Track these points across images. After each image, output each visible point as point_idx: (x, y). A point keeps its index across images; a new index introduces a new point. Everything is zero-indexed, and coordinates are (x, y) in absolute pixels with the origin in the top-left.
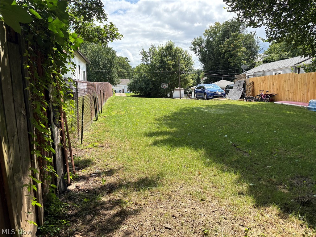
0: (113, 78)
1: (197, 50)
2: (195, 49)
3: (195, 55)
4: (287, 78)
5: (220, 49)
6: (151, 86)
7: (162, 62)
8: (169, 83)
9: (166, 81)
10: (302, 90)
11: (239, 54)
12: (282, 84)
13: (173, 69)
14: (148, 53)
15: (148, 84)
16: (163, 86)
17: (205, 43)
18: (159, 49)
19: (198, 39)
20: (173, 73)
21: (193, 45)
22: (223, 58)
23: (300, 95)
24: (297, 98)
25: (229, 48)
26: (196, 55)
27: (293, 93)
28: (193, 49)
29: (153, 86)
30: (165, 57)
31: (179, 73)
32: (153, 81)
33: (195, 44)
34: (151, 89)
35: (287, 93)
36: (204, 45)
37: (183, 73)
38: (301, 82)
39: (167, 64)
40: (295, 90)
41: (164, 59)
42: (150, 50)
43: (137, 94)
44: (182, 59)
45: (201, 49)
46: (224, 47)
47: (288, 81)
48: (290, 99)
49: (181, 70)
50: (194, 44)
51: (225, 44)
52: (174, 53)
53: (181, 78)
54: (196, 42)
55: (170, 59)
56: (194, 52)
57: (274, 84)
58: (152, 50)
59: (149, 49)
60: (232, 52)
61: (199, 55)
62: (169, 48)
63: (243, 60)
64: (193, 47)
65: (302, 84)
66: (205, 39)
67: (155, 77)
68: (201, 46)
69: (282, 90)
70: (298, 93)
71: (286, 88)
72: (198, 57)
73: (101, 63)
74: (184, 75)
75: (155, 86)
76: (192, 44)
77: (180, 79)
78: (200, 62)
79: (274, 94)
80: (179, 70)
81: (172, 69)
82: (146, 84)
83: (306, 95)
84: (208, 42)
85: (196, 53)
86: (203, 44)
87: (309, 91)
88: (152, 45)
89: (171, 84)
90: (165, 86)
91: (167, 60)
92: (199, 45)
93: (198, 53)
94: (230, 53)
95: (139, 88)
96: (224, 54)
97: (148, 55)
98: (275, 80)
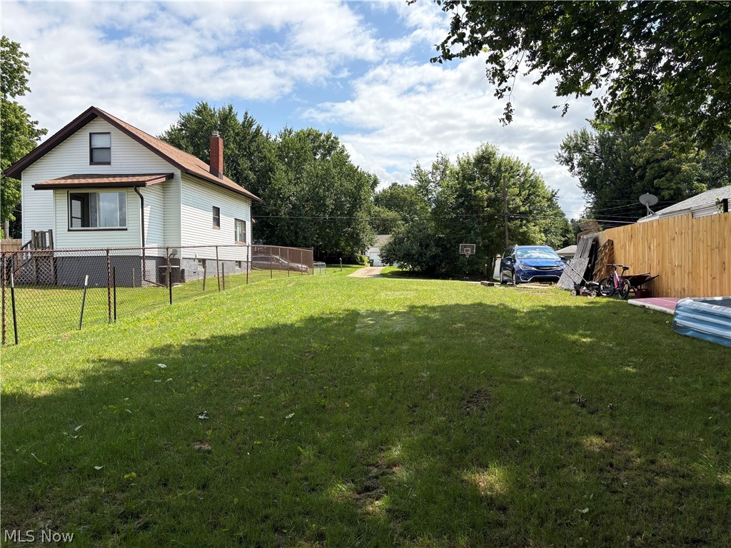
0: (357, 234)
1: (575, 162)
2: (568, 161)
3: (570, 174)
4: (677, 231)
5: (632, 157)
6: (434, 250)
7: (464, 194)
8: (479, 243)
9: (471, 239)
10: (709, 265)
11: (685, 167)
12: (667, 245)
13: (489, 209)
14: (430, 175)
15: (427, 246)
16: (462, 250)
17: (596, 143)
18: (460, 163)
19: (576, 136)
20: (490, 218)
21: (563, 151)
22: (642, 177)
23: (705, 279)
24: (699, 290)
25: (656, 152)
26: (574, 175)
27: (692, 273)
28: (563, 160)
29: (439, 250)
30: (471, 182)
31: (506, 219)
32: (440, 237)
33: (569, 148)
34: (434, 257)
35: (677, 272)
36: (592, 148)
37: (517, 219)
38: (705, 241)
39: (475, 197)
40: (695, 264)
41: (469, 187)
42: (436, 168)
43: (404, 269)
44: (514, 184)
45: (584, 159)
46: (644, 151)
47: (680, 237)
48: (684, 290)
49: (511, 212)
50: (566, 147)
51: (646, 144)
52: (494, 172)
53: (509, 230)
54: (572, 144)
55: (483, 187)
56: (568, 167)
57: (652, 247)
58: (441, 167)
59: (434, 164)
60: (665, 163)
61: (580, 173)
62: (484, 159)
63: (699, 181)
64: (566, 155)
65: (709, 248)
66: (594, 133)
67: (445, 228)
68: (584, 151)
69: (667, 264)
70: (701, 275)
71: (677, 258)
72: (577, 178)
73: (329, 202)
74: (519, 223)
75: (445, 249)
76: (562, 148)
77: (507, 233)
78: (583, 190)
79: (652, 276)
80: (507, 211)
81: (485, 209)
82: (421, 245)
83: (718, 281)
84: (603, 141)
85: (572, 168)
86: (590, 147)
87: (724, 269)
88: (440, 155)
89: (484, 246)
90: (467, 250)
91: (476, 189)
92: (580, 151)
93: (577, 169)
94: (660, 167)
95: (405, 254)
96: (644, 167)
97: (430, 178)
98: (652, 237)
